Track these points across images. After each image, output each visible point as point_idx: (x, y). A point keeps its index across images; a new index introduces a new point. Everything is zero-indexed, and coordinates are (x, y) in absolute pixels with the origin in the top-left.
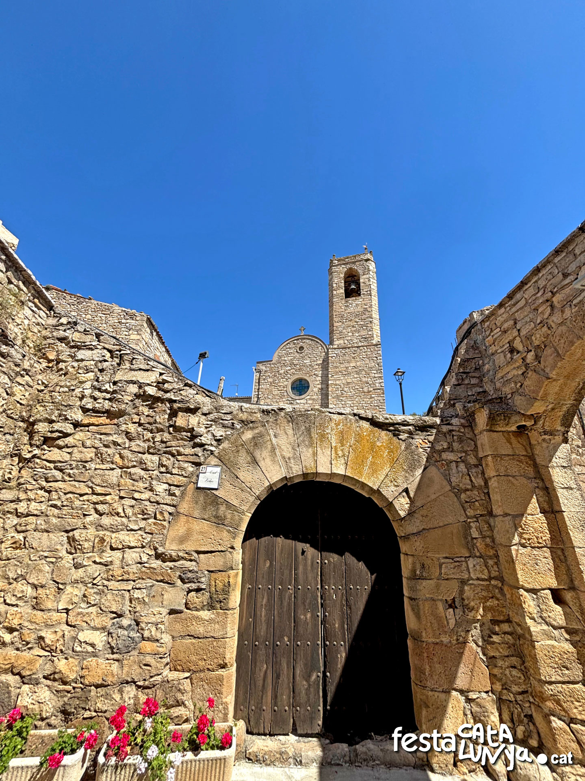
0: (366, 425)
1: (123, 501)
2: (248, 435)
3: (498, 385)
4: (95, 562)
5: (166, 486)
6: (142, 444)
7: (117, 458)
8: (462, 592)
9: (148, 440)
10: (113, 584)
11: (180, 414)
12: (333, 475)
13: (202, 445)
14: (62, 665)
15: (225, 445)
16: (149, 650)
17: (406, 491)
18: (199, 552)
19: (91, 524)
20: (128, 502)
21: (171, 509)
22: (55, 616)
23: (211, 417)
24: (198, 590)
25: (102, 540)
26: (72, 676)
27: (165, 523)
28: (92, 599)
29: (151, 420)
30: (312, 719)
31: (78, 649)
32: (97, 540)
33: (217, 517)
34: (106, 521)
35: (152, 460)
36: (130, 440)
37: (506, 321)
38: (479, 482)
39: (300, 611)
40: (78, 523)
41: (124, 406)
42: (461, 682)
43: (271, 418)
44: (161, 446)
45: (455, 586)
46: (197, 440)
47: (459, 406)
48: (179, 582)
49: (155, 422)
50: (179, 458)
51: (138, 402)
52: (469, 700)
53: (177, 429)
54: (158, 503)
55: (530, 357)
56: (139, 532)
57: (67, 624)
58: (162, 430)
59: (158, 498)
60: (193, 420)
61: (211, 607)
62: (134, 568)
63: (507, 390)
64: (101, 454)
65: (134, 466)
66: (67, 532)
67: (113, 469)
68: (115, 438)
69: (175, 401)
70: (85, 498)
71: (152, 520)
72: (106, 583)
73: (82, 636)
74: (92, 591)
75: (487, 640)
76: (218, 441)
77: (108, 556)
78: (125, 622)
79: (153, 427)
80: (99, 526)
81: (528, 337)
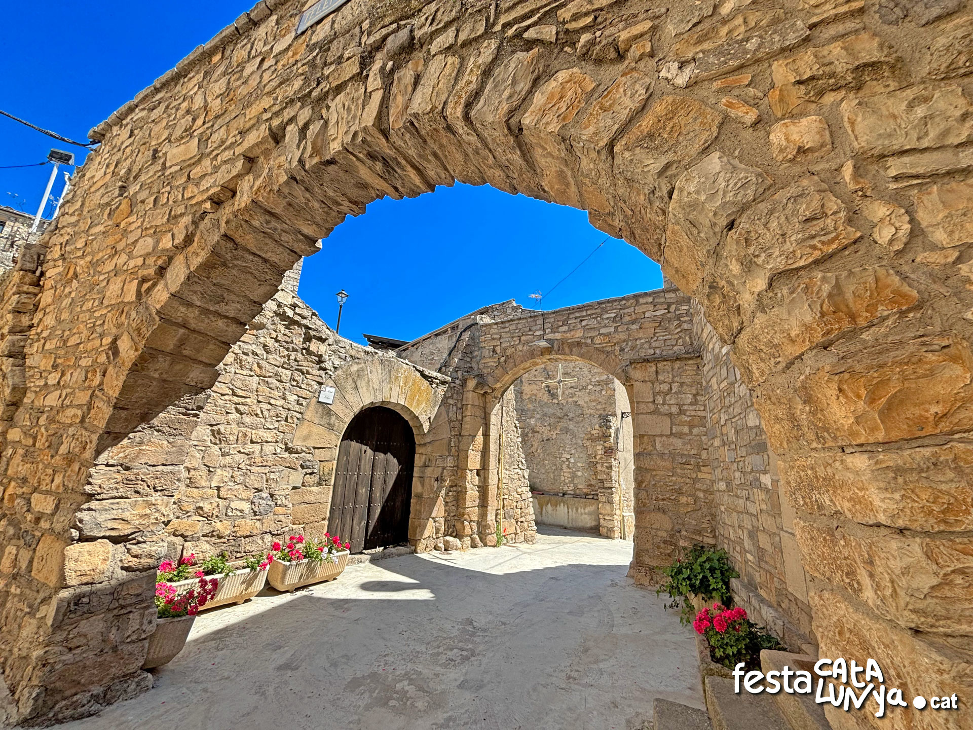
0: (418, 374)
1: (261, 405)
2: (355, 368)
3: (481, 366)
4: (239, 452)
5: (296, 397)
6: (279, 359)
7: (255, 367)
8: (442, 473)
9: (284, 357)
10: (254, 469)
11: (314, 340)
12: (398, 404)
13: (325, 369)
14: (218, 525)
15: (339, 372)
16: (281, 512)
17: (429, 418)
18: (315, 448)
19: (234, 420)
20: (265, 406)
21: (299, 416)
22: (209, 492)
23: (333, 348)
24: (311, 474)
25: (245, 435)
26: (227, 532)
27: (294, 426)
28: (239, 479)
29: (289, 340)
30: (359, 545)
31: (230, 514)
32: (240, 434)
33: (329, 424)
34: (247, 419)
35: (286, 374)
36: (268, 353)
37: (496, 334)
38: (460, 417)
39: (359, 487)
40: (222, 419)
41: (265, 320)
42: (433, 515)
43: (369, 358)
44: (294, 364)
45: (440, 469)
46: (323, 365)
47: (460, 373)
48: (300, 468)
49: (292, 342)
50: (308, 376)
51: (277, 319)
52: (435, 521)
53: (309, 353)
54: (289, 409)
55: (503, 359)
56: (275, 431)
57: (219, 497)
58: (296, 351)
59: (289, 406)
60: (322, 349)
61: (319, 484)
62: (271, 458)
63: (485, 371)
64: (241, 360)
65: (270, 377)
66: (211, 425)
67: (251, 376)
68: (254, 347)
69: (310, 329)
70: (226, 397)
71: (283, 423)
72: (249, 468)
73: (233, 505)
74: (238, 473)
75: (447, 495)
76: (335, 368)
77: (249, 448)
78: (265, 494)
79: (290, 346)
80: (240, 423)
81: (505, 349)
